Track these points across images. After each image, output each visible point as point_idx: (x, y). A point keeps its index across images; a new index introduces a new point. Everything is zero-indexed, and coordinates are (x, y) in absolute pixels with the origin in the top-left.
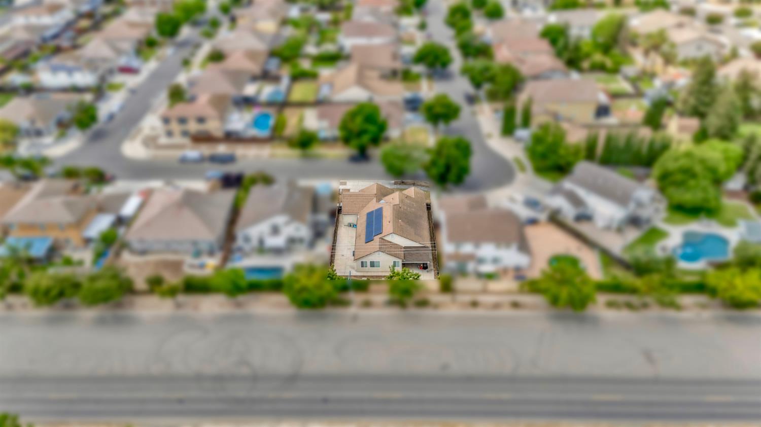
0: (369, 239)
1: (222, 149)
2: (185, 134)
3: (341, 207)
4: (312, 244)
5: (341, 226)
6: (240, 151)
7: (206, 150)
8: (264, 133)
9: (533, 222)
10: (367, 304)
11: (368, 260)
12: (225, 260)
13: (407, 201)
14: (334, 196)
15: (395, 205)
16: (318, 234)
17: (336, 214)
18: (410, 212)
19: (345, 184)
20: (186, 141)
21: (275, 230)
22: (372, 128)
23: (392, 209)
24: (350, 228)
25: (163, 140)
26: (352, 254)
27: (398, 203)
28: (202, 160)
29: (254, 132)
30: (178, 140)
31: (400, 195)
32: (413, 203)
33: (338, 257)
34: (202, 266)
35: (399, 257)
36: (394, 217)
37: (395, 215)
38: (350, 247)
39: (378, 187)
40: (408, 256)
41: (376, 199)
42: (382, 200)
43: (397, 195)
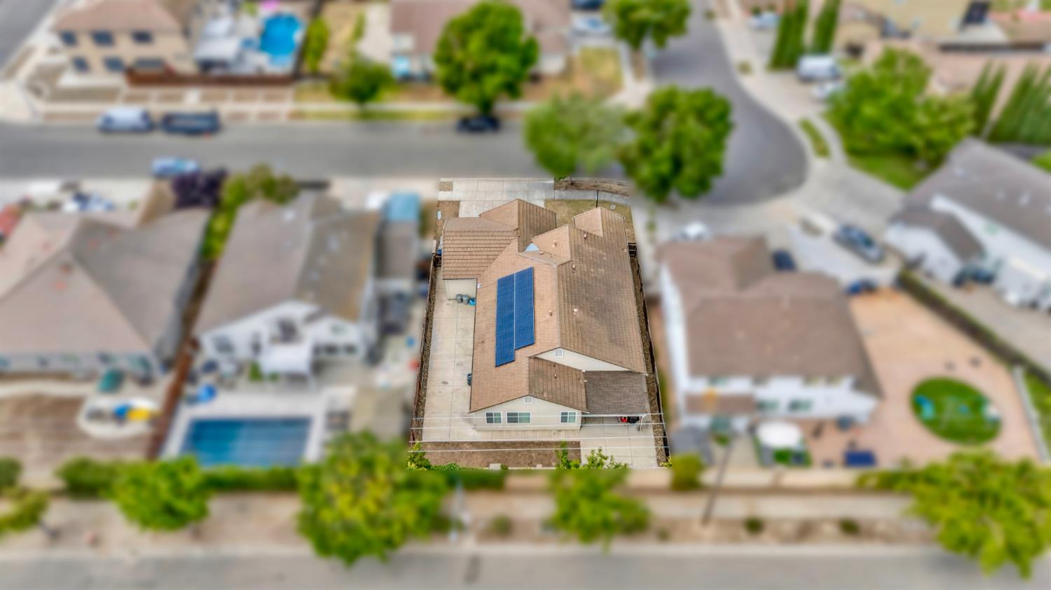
0: (504, 357)
1: (192, 101)
2: (113, 65)
3: (440, 250)
4: (374, 357)
5: (441, 301)
6: (228, 105)
7: (158, 103)
8: (282, 65)
9: (864, 289)
10: (503, 529)
11: (503, 411)
12: (174, 399)
13: (588, 249)
14: (426, 220)
15: (562, 265)
16: (389, 329)
17: (428, 270)
18: (596, 278)
19: (448, 187)
20: (117, 80)
21: (287, 332)
22: (505, 60)
23: (555, 276)
24: (462, 304)
25: (70, 80)
26: (466, 378)
27: (569, 259)
28: (149, 125)
29: (260, 62)
30: (100, 78)
31: (572, 233)
32: (601, 251)
33: (433, 387)
34: (121, 415)
35: (576, 404)
36: (562, 301)
37: (564, 293)
38: (462, 360)
39: (521, 207)
40: (595, 399)
41: (517, 243)
42: (531, 242)
43: (566, 233)
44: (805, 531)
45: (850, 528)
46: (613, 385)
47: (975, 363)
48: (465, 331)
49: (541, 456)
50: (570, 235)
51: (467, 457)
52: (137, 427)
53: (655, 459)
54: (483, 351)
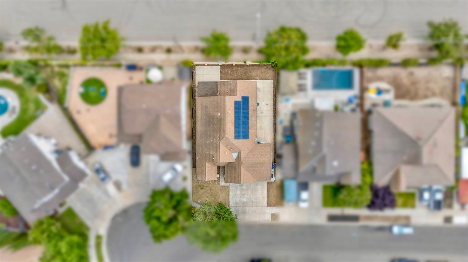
0: (246, 99)
13: (212, 152)
18: (211, 137)
31: (219, 158)
32: (208, 153)
33: (271, 102)
34: (379, 92)
35: (221, 83)
36: (224, 119)
37: (223, 123)
38: (261, 115)
39: (239, 179)
40: (214, 87)
41: (241, 156)
42: (235, 159)
43: (221, 158)
44: (153, 50)
45: (140, 50)
46: (207, 93)
47: (79, 112)
48: (261, 128)
49: (233, 75)
50: (220, 157)
51: (258, 75)
52: (373, 86)
53: (196, 74)
54: (253, 106)
